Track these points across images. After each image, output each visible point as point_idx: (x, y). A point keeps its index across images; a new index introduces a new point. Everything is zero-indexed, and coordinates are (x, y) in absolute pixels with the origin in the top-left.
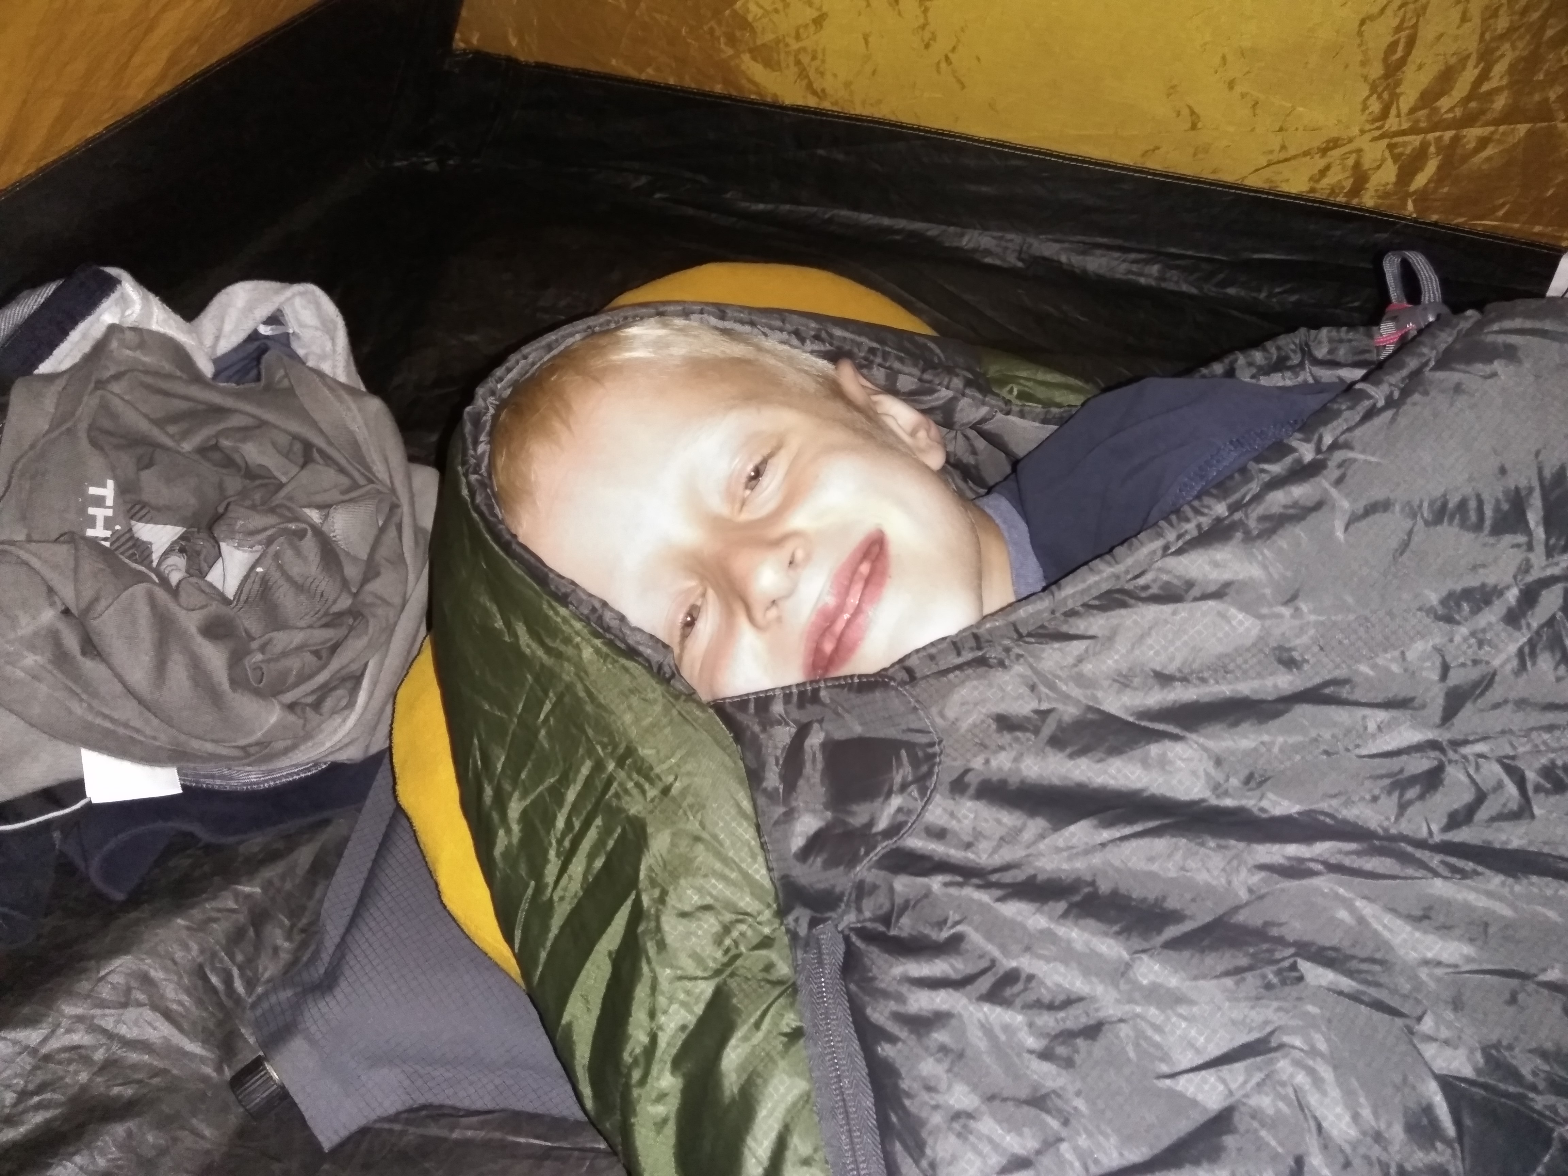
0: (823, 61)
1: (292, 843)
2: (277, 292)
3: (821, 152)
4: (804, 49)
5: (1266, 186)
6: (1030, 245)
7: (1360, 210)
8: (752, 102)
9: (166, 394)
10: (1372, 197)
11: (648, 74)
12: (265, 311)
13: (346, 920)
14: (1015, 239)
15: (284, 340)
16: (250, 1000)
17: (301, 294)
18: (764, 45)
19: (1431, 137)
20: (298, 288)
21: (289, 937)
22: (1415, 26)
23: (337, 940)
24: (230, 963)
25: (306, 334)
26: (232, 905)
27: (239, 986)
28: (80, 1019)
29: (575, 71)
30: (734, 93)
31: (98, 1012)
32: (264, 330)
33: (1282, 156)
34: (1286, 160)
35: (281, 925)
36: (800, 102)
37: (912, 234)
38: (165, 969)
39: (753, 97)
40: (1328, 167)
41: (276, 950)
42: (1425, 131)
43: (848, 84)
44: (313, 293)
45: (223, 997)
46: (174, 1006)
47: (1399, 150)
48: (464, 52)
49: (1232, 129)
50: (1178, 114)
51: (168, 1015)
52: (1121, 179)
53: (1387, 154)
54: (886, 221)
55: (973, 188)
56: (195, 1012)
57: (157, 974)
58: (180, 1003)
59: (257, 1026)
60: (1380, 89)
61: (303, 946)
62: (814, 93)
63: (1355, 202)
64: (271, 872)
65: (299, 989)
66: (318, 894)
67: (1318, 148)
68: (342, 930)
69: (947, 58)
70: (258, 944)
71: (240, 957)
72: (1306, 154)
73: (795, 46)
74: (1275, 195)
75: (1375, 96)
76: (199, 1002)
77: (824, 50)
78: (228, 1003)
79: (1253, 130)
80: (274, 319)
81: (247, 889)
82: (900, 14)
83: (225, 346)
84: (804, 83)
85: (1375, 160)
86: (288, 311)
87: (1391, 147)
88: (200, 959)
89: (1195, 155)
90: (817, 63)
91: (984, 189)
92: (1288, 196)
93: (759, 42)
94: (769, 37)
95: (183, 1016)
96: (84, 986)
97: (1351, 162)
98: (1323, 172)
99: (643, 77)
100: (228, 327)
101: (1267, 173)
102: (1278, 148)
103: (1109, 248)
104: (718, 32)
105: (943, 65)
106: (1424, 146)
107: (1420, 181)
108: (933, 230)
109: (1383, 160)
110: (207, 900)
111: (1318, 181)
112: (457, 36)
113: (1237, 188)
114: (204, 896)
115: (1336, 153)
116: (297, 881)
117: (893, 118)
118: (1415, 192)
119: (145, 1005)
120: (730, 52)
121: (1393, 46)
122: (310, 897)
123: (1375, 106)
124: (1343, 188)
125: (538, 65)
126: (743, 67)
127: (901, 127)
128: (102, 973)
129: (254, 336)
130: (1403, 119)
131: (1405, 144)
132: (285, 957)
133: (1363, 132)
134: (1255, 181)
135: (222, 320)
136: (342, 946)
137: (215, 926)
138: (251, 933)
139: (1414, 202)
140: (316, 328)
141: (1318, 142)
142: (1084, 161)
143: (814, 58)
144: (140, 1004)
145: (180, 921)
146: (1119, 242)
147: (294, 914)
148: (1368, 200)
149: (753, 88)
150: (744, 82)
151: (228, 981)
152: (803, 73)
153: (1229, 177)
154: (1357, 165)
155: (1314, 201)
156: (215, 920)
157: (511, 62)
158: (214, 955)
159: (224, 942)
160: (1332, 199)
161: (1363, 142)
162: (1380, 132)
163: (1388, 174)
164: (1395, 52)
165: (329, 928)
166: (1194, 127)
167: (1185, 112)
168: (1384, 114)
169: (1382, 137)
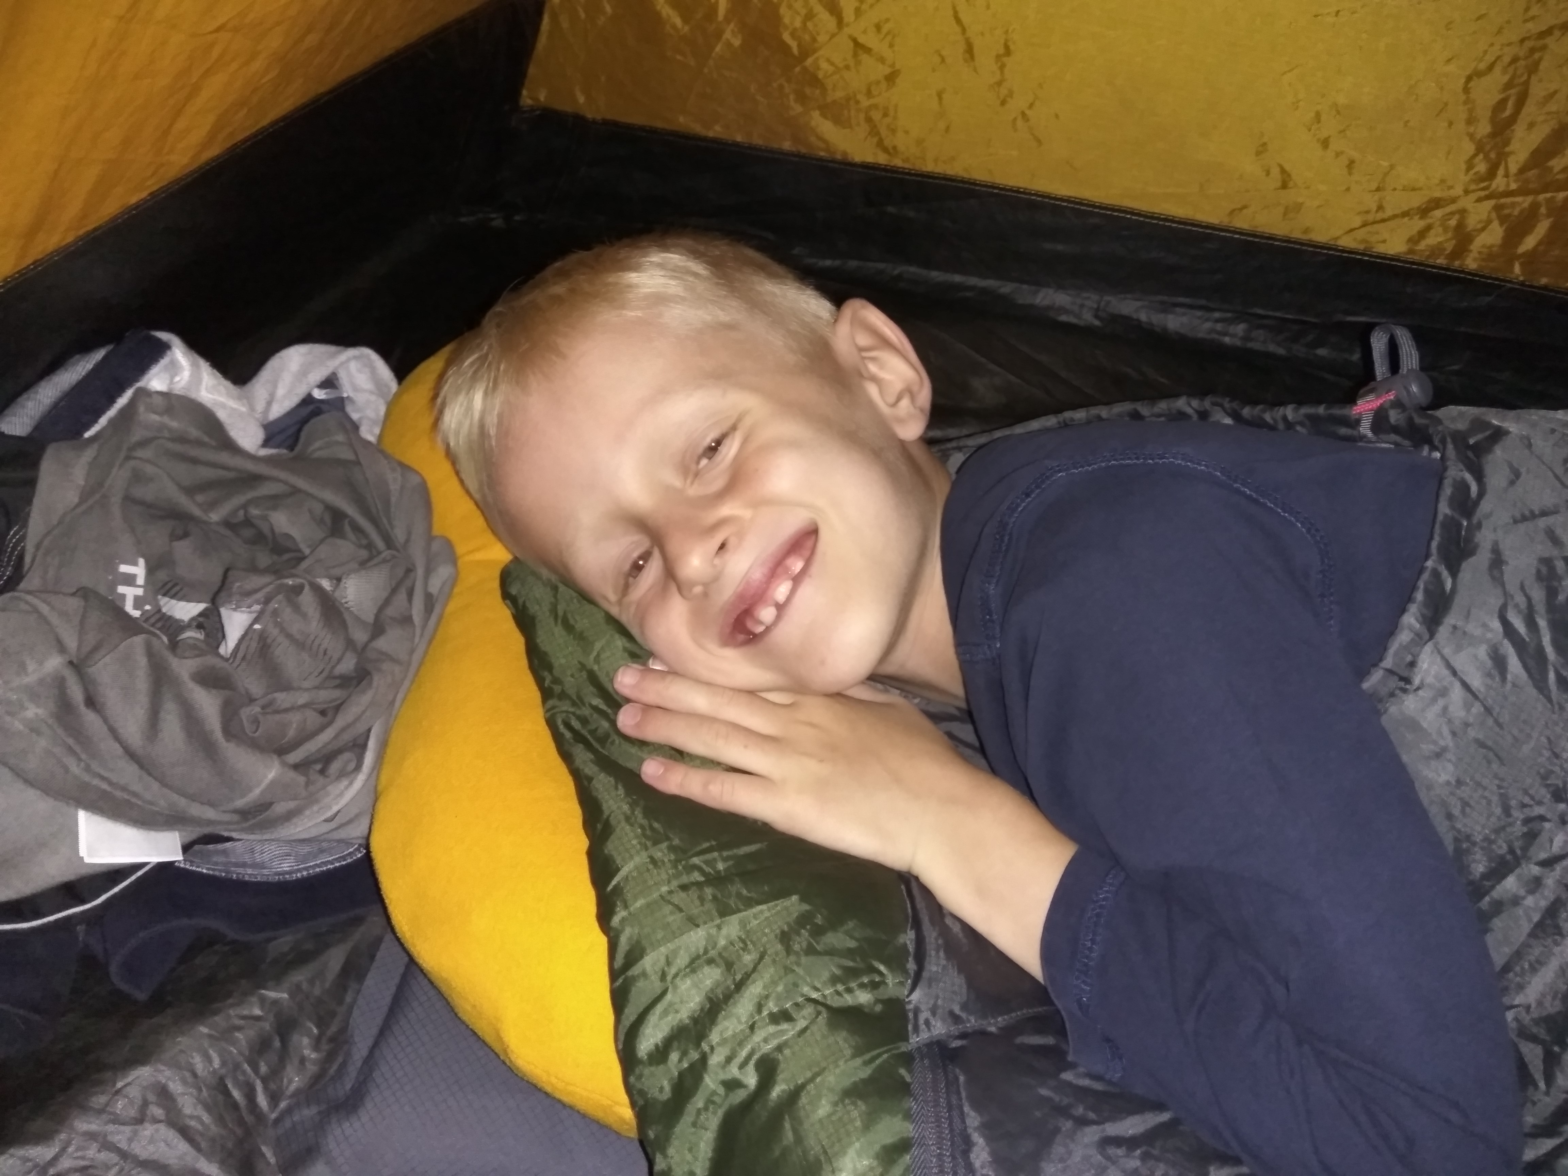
0: (895, 118)
1: (322, 944)
2: (333, 356)
3: (891, 209)
4: (875, 106)
5: (1361, 247)
6: (1108, 302)
7: (1462, 272)
8: (821, 159)
9: (195, 461)
10: (1475, 259)
11: (716, 131)
12: (319, 374)
13: (375, 1031)
14: (1091, 299)
15: (339, 404)
16: (273, 1116)
17: (355, 358)
18: (834, 102)
19: (1541, 197)
20: (352, 352)
21: (316, 1047)
22: (1527, 83)
23: (365, 1052)
24: (253, 1075)
25: (360, 398)
26: (257, 1012)
27: (262, 1101)
28: (92, 1136)
29: (642, 128)
30: (803, 150)
31: (111, 1128)
32: (319, 394)
33: (1380, 216)
34: (1383, 221)
35: (309, 1034)
36: (870, 159)
37: (984, 291)
38: (184, 1082)
39: (822, 154)
40: (1429, 228)
41: (303, 1060)
42: (1537, 192)
43: (920, 142)
44: (368, 357)
45: (245, 1113)
46: (193, 1123)
47: (1506, 211)
48: (532, 109)
49: (1323, 188)
50: (1268, 173)
51: (185, 1132)
52: (1207, 238)
53: (1494, 215)
54: (957, 278)
55: (1048, 246)
56: (214, 1129)
57: (176, 1087)
58: (198, 1119)
59: (278, 1145)
60: (1488, 147)
61: (330, 1057)
62: (886, 150)
63: (1457, 264)
64: (299, 976)
65: (324, 1107)
66: (348, 999)
67: (1419, 208)
68: (370, 1042)
69: (1023, 114)
70: (284, 1054)
71: (263, 1069)
72: (1405, 214)
73: (865, 103)
74: (1371, 256)
75: (1481, 156)
76: (220, 1120)
77: (896, 106)
78: (249, 1119)
79: (1348, 189)
80: (329, 383)
81: (272, 994)
82: (975, 70)
83: (277, 411)
84: (875, 140)
85: (1480, 222)
86: (342, 375)
87: (1498, 208)
88: (223, 1071)
89: (1285, 214)
90: (888, 120)
91: (1060, 247)
92: (1384, 257)
93: (829, 99)
94: (839, 94)
95: (202, 1135)
96: (98, 1100)
97: (1453, 222)
98: (1423, 234)
99: (711, 134)
100: (281, 392)
101: (1361, 234)
102: (1375, 209)
103: (1191, 307)
104: (787, 90)
105: (1020, 123)
106: (1534, 207)
107: (1529, 243)
108: (1006, 288)
109: (1489, 222)
110: (232, 1006)
111: (1417, 242)
112: (525, 92)
113: (1329, 249)
114: (230, 1001)
115: (1438, 213)
116: (327, 985)
117: (966, 175)
118: (1524, 254)
119: (160, 1121)
120: (798, 109)
121: (1502, 104)
122: (341, 1002)
123: (1481, 167)
124: (1445, 249)
125: (606, 122)
126: (813, 123)
127: (974, 184)
128: (119, 1085)
129: (308, 400)
130: (1511, 179)
131: (1513, 205)
132: (312, 1069)
133: (1467, 192)
134: (1347, 242)
135: (275, 386)
136: (370, 1062)
137: (237, 1034)
138: (277, 1044)
139: (1521, 264)
140: (371, 392)
141: (1416, 200)
142: (1166, 220)
143: (885, 115)
144: (156, 1121)
145: (204, 1030)
146: (1203, 302)
147: (322, 1023)
148: (1471, 263)
149: (821, 145)
150: (813, 139)
151: (250, 1096)
152: (874, 131)
153: (1320, 237)
154: (1460, 226)
155: (1413, 263)
156: (239, 1029)
157: (579, 120)
158: (237, 1067)
159: (247, 1053)
160: (1431, 262)
161: (1467, 202)
162: (1487, 192)
163: (1494, 236)
164: (1505, 109)
165: (356, 1039)
166: (1284, 186)
167: (1275, 172)
168: (1491, 174)
169: (1488, 198)
